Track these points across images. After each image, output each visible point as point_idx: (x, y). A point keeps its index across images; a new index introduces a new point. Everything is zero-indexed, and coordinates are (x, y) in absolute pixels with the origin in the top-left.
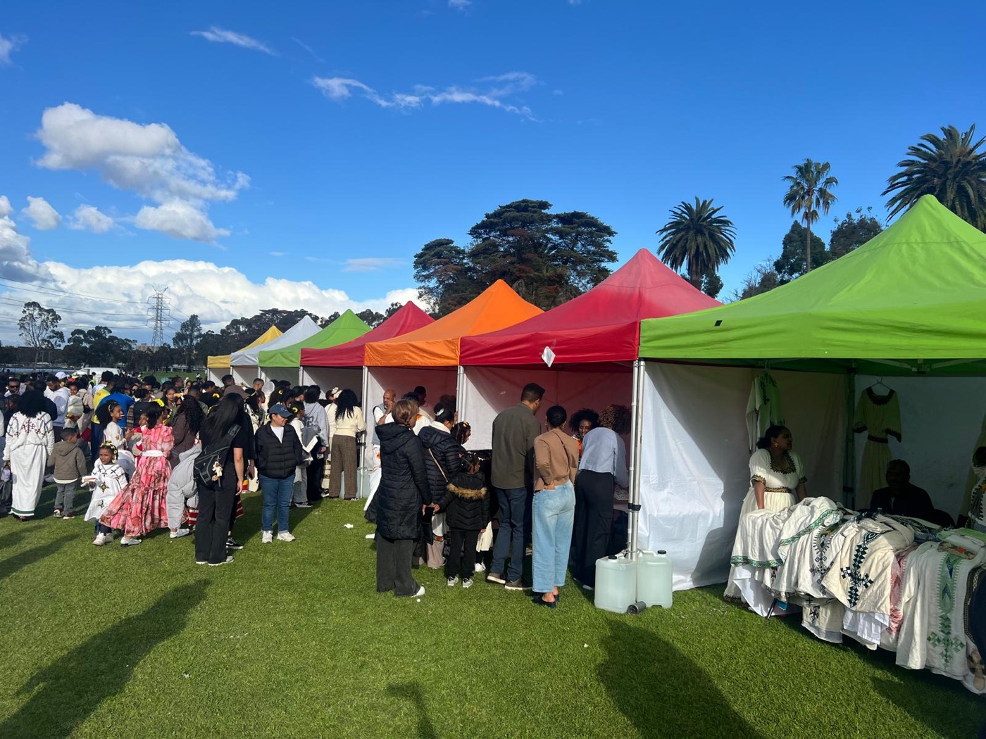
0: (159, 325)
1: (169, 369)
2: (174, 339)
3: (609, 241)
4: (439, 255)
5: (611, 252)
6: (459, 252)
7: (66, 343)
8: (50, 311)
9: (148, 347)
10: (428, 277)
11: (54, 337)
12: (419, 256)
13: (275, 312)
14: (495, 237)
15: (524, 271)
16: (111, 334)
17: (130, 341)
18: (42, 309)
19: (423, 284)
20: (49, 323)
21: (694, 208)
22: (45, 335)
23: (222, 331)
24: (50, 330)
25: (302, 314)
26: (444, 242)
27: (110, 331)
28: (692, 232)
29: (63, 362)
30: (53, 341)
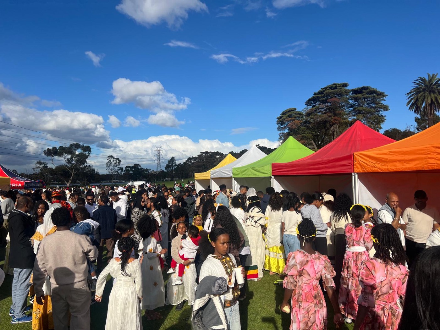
0: (159, 162)
1: (164, 180)
2: (165, 167)
3: (384, 100)
4: (290, 116)
5: (385, 105)
6: (300, 114)
8: (118, 159)
9: (155, 172)
10: (284, 128)
11: (120, 170)
12: (279, 118)
13: (206, 153)
14: (319, 104)
15: (337, 120)
17: (148, 169)
18: (114, 158)
19: (281, 132)
21: (427, 79)
22: (116, 169)
23: (184, 163)
25: (217, 153)
26: (293, 109)
27: (140, 166)
28: (427, 93)
29: (123, 180)
30: (119, 172)
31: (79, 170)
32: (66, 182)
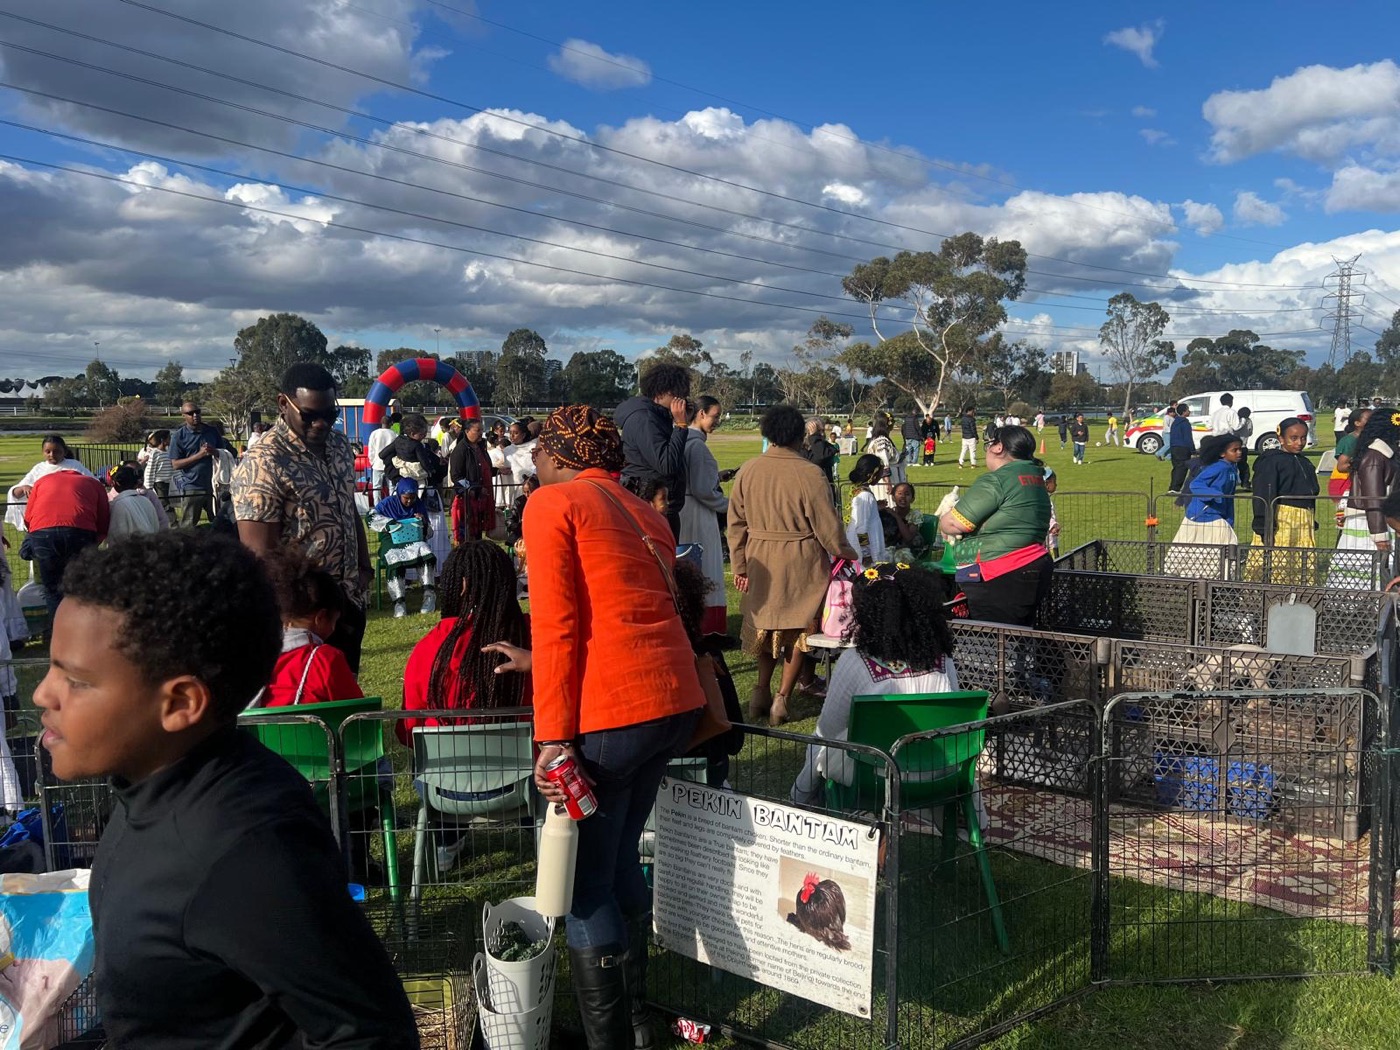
7: (1180, 365)
11: (1158, 353)
16: (1258, 344)
18: (1138, 304)
20: (1150, 329)
22: (1144, 350)
24: (1150, 340)
27: (1256, 338)
32: (921, 404)
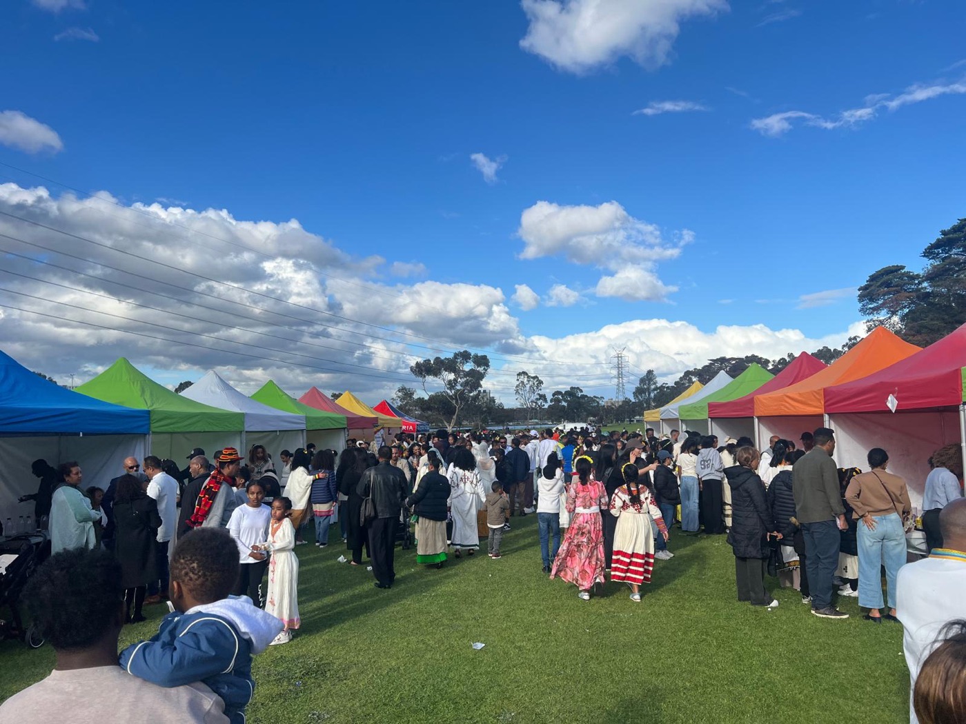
0: (621, 382)
1: (633, 421)
2: (634, 393)
4: (888, 284)
6: (913, 278)
7: (549, 403)
8: (536, 378)
9: (613, 402)
11: (540, 399)
12: (864, 289)
13: (723, 360)
14: (957, 254)
16: (582, 393)
17: (597, 398)
18: (530, 376)
20: (535, 388)
22: (534, 397)
23: (676, 383)
24: (536, 393)
25: (754, 359)
26: (893, 269)
27: (581, 391)
29: (548, 419)
30: (539, 402)
31: (468, 401)
32: (446, 424)
